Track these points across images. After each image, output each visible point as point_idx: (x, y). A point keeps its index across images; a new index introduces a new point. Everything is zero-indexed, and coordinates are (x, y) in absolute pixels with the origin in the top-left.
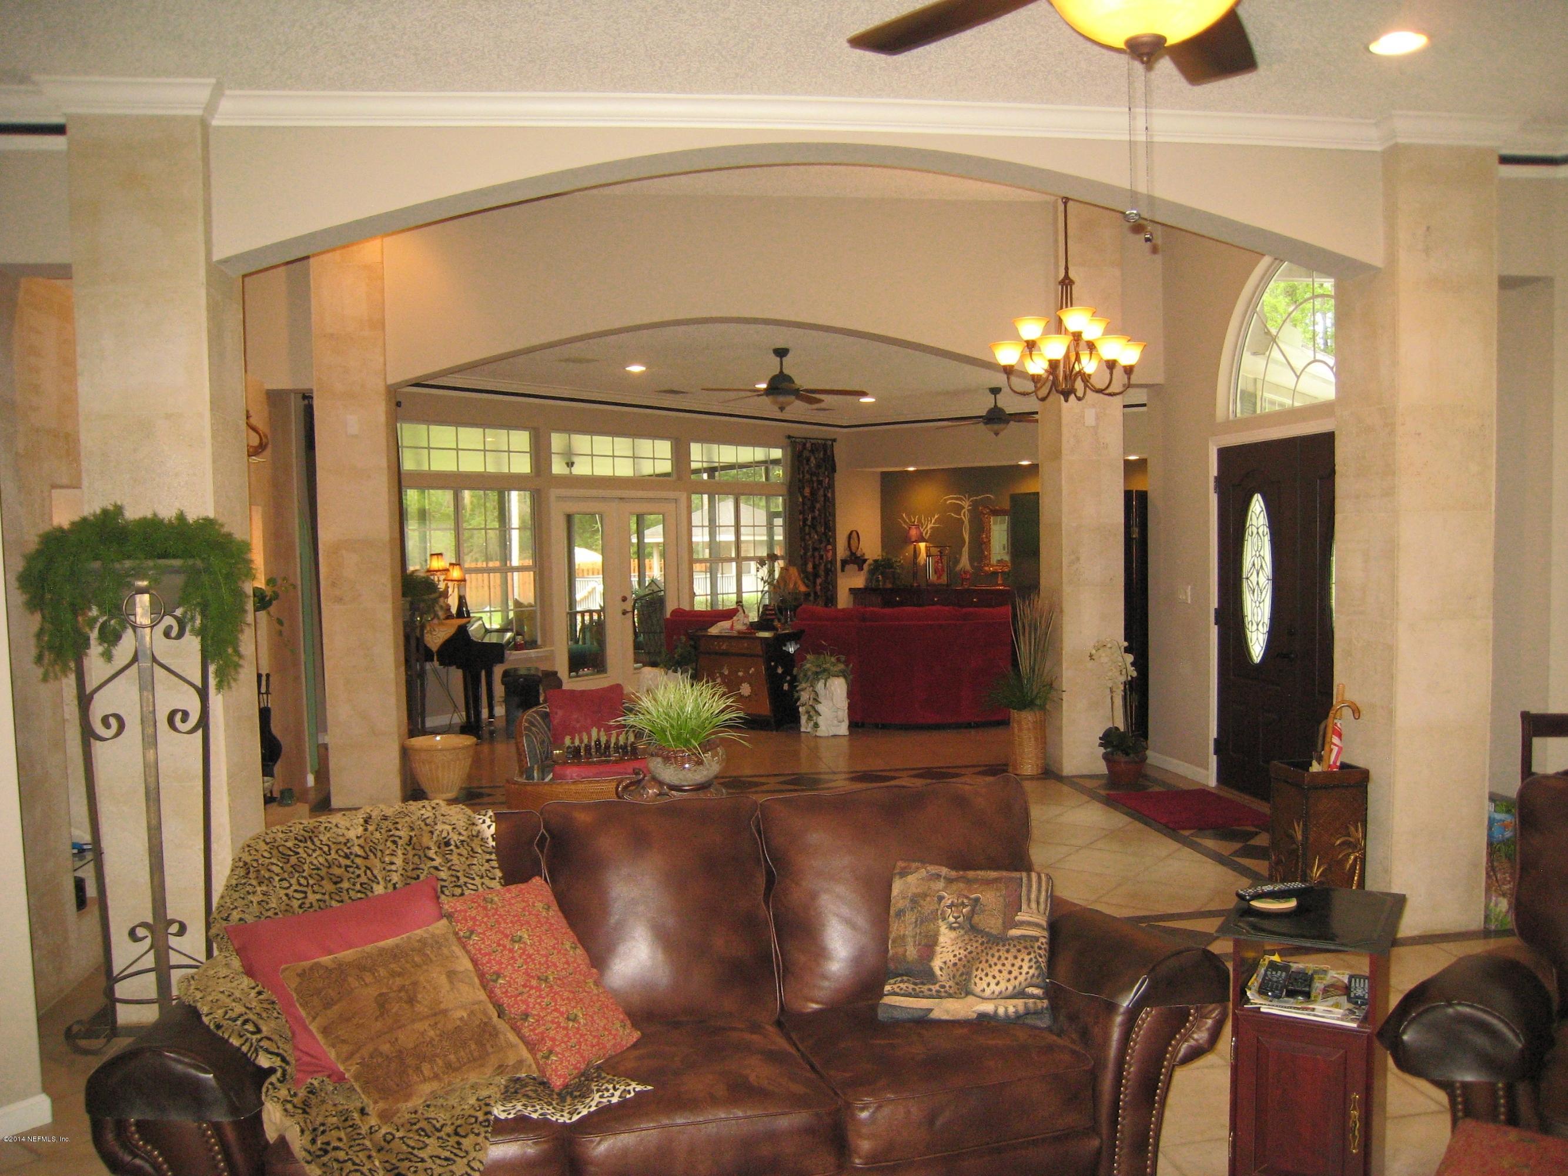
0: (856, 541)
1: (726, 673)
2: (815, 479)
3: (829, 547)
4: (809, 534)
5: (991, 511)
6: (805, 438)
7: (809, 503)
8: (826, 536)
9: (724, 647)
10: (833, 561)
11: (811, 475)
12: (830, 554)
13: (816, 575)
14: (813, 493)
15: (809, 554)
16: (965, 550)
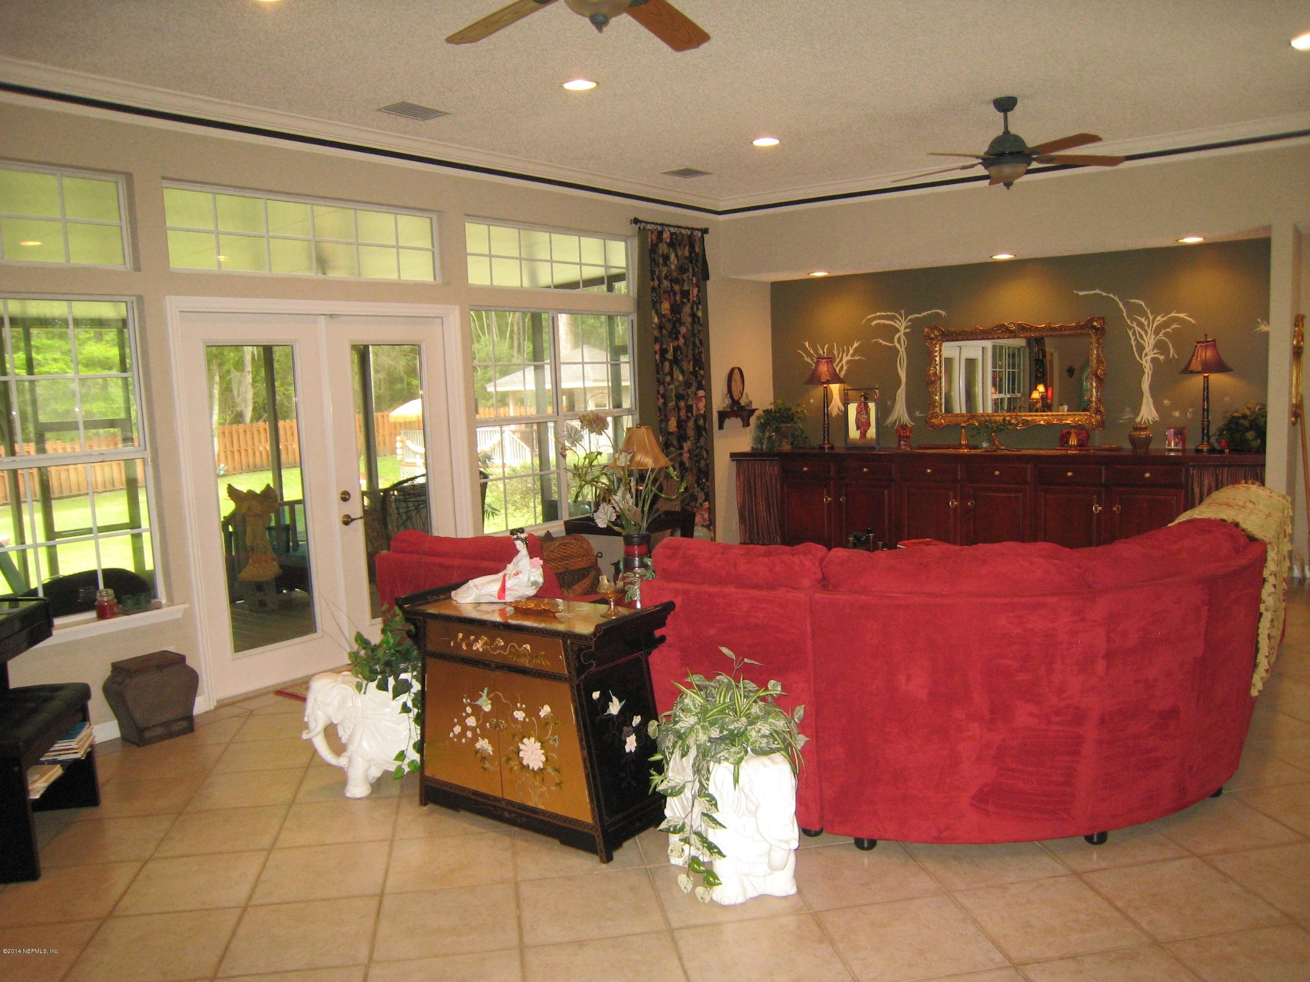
0: (739, 383)
1: (487, 708)
2: (677, 288)
3: (701, 393)
4: (671, 374)
5: (943, 334)
6: (662, 225)
7: (669, 326)
8: (696, 377)
9: (478, 646)
10: (707, 416)
11: (671, 281)
12: (702, 405)
13: (682, 437)
14: (676, 309)
15: (671, 404)
16: (901, 394)
